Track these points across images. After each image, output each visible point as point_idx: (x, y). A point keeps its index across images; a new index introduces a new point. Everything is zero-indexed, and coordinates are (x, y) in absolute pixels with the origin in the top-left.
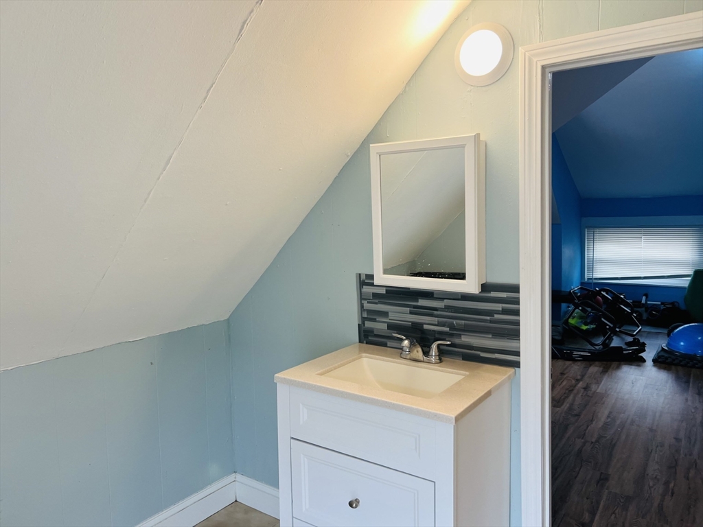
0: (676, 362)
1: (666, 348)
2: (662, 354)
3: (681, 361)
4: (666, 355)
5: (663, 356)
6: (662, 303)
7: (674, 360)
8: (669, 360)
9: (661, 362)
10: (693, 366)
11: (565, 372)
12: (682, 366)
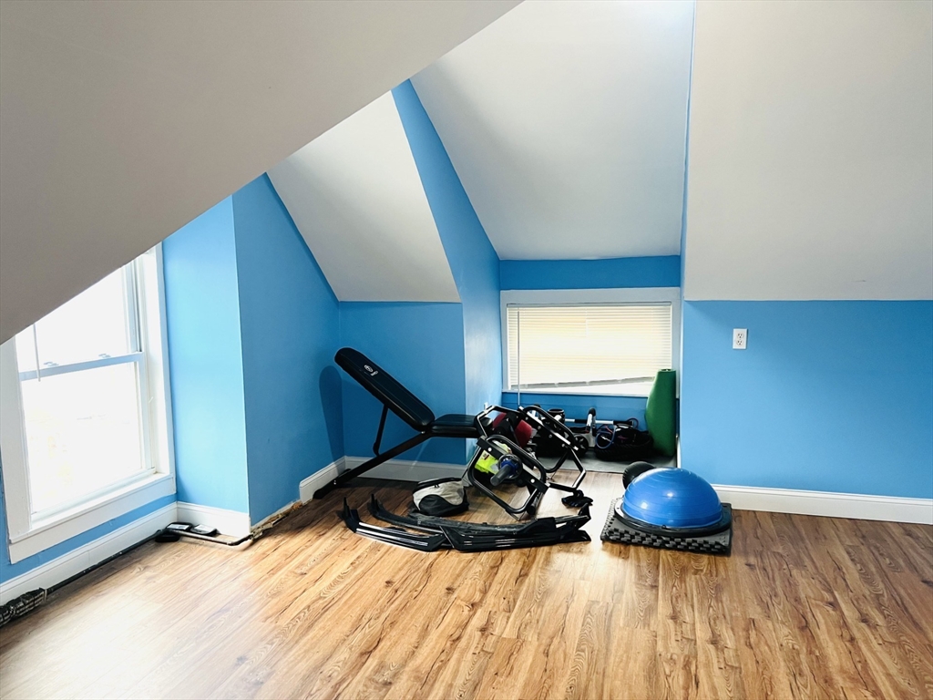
0: (637, 539)
1: (622, 514)
2: (617, 525)
3: (643, 539)
4: (622, 528)
5: (616, 530)
6: (616, 423)
7: (632, 537)
8: (627, 537)
9: (614, 542)
10: (662, 546)
11: (455, 586)
12: (645, 546)
